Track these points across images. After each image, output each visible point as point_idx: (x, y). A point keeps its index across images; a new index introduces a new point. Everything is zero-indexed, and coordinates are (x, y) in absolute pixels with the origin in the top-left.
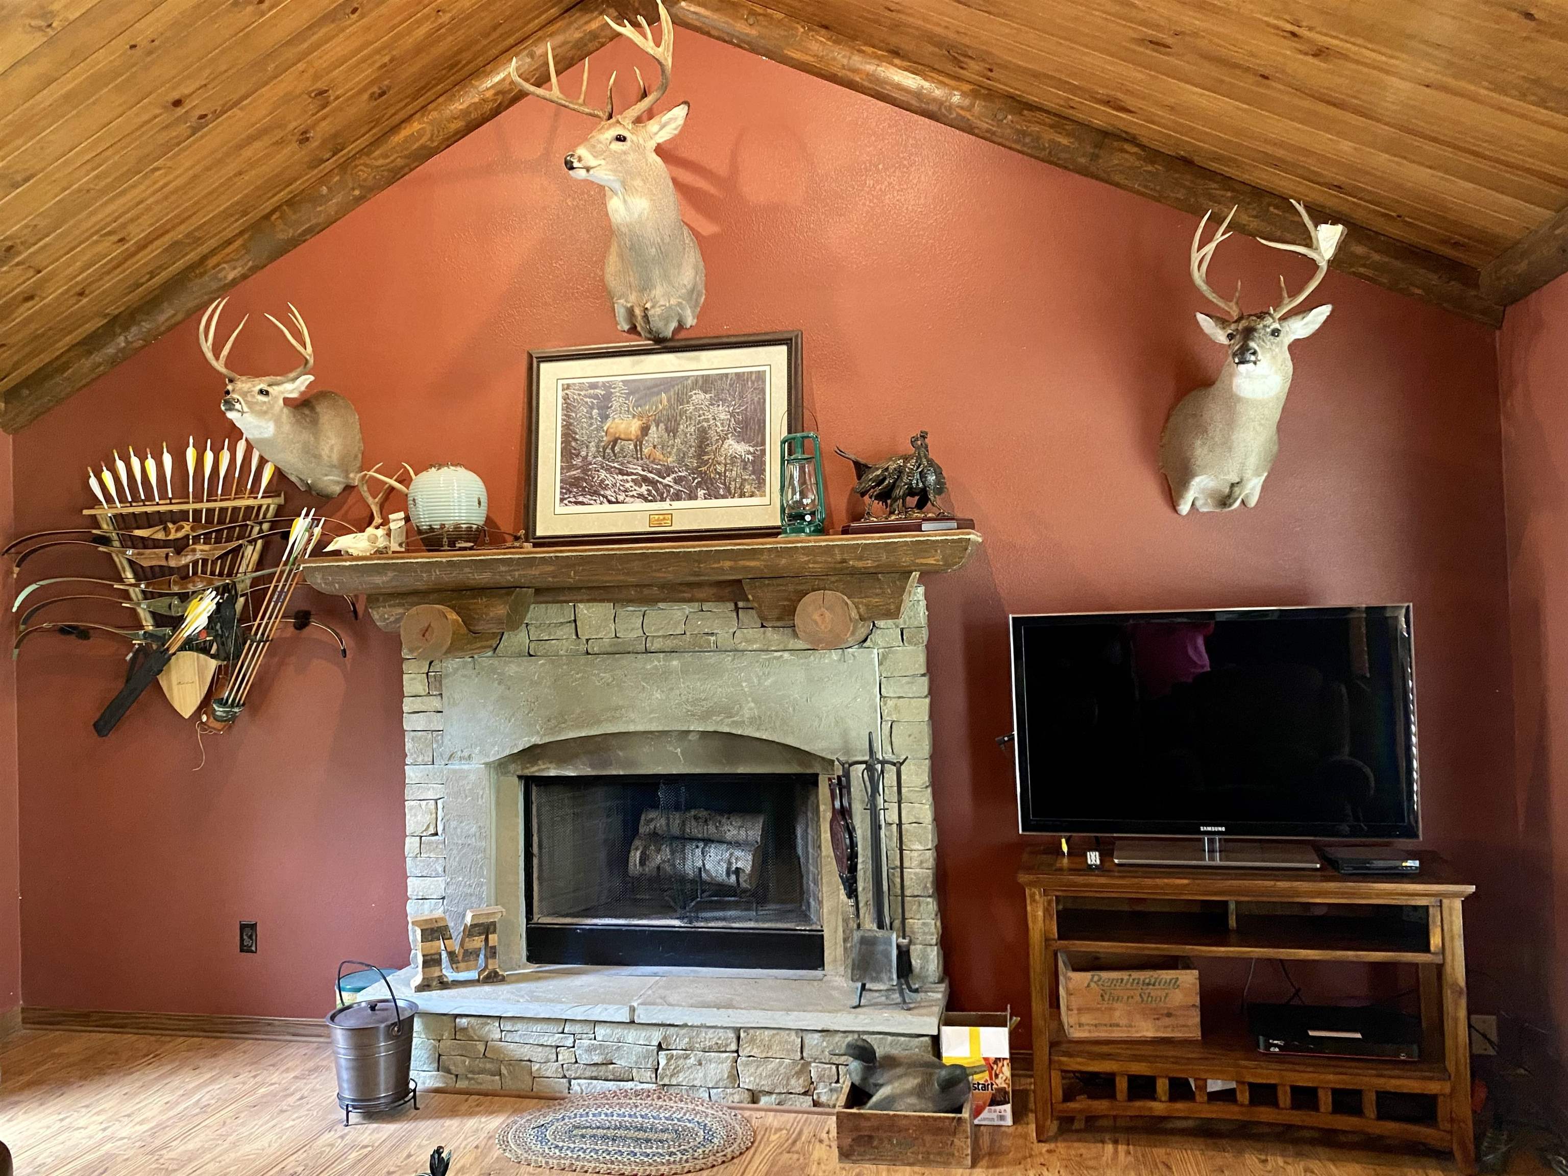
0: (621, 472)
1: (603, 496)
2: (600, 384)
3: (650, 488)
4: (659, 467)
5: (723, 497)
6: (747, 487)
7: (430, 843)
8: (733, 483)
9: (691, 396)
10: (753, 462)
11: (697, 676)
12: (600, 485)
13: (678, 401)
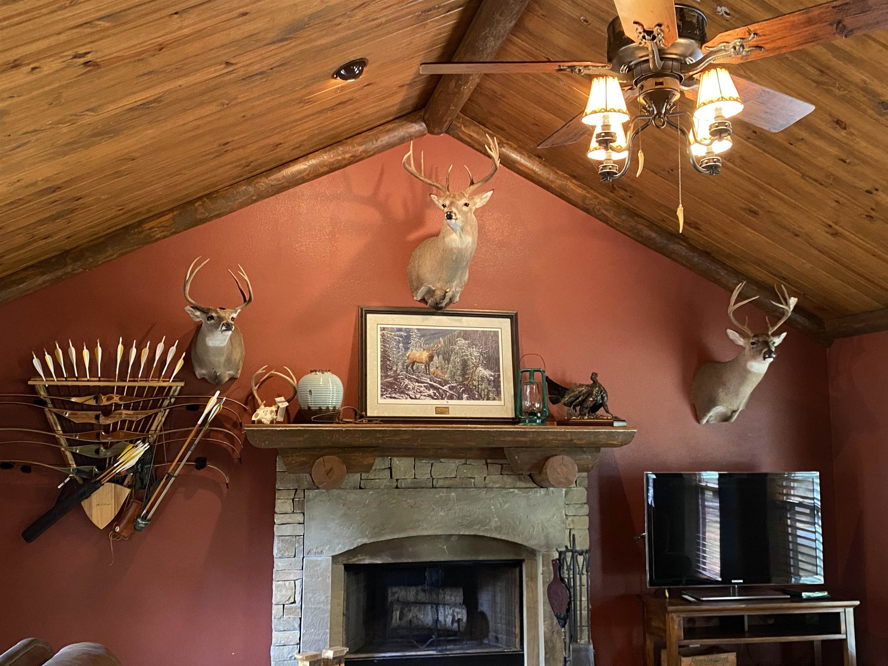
0: (418, 381)
1: (407, 394)
2: (403, 329)
3: (435, 391)
4: (440, 380)
5: (478, 399)
6: (491, 395)
7: (291, 608)
8: (483, 392)
9: (457, 341)
10: (494, 381)
11: (465, 502)
12: (405, 388)
13: (450, 343)
